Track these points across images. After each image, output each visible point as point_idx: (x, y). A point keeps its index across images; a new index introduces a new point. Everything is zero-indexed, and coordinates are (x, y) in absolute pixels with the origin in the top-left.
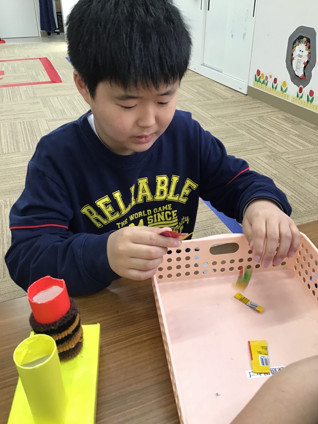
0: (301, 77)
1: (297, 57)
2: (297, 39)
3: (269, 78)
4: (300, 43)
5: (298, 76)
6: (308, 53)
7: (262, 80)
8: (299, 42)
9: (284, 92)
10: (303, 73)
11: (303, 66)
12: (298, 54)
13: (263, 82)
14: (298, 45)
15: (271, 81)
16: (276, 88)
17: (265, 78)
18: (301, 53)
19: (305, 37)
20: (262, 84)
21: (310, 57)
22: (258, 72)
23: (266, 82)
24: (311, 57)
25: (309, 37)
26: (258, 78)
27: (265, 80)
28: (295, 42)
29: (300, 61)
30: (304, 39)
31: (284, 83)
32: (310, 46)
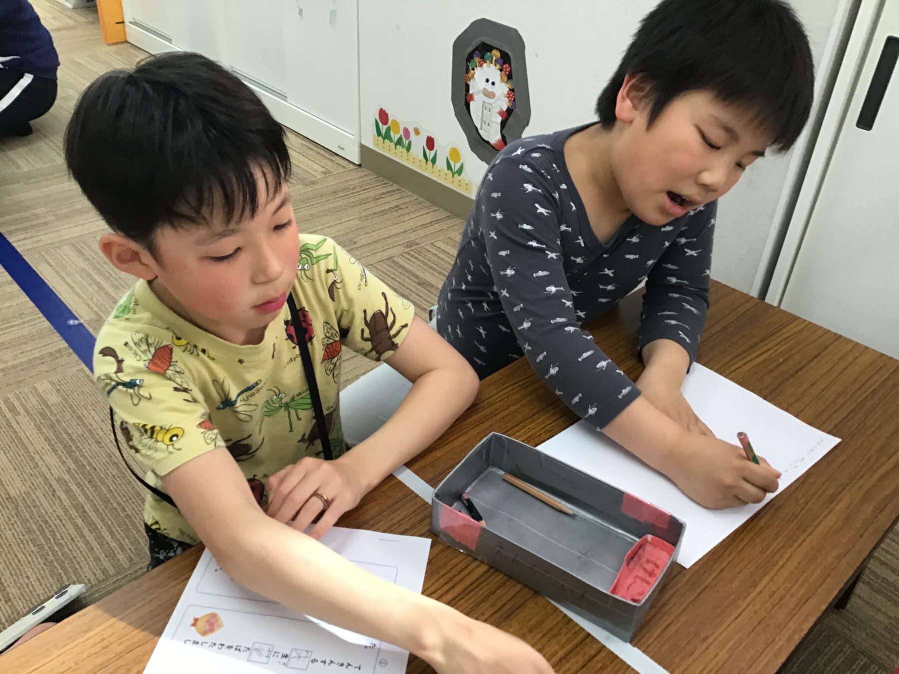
0: (496, 144)
1: (482, 95)
2: (476, 49)
3: (412, 133)
4: (485, 63)
5: (488, 142)
6: (508, 89)
7: (394, 136)
8: (482, 57)
9: (455, 173)
10: (499, 137)
11: (500, 119)
12: (482, 89)
13: (399, 142)
14: (481, 66)
15: (419, 143)
16: (434, 161)
17: (401, 133)
18: (489, 88)
19: (497, 49)
20: (396, 145)
21: (514, 100)
22: (383, 116)
23: (407, 142)
24: (516, 100)
25: (505, 49)
26: (383, 129)
27: (403, 137)
28: (470, 58)
29: (488, 106)
30: (494, 52)
31: (455, 152)
32: (511, 72)
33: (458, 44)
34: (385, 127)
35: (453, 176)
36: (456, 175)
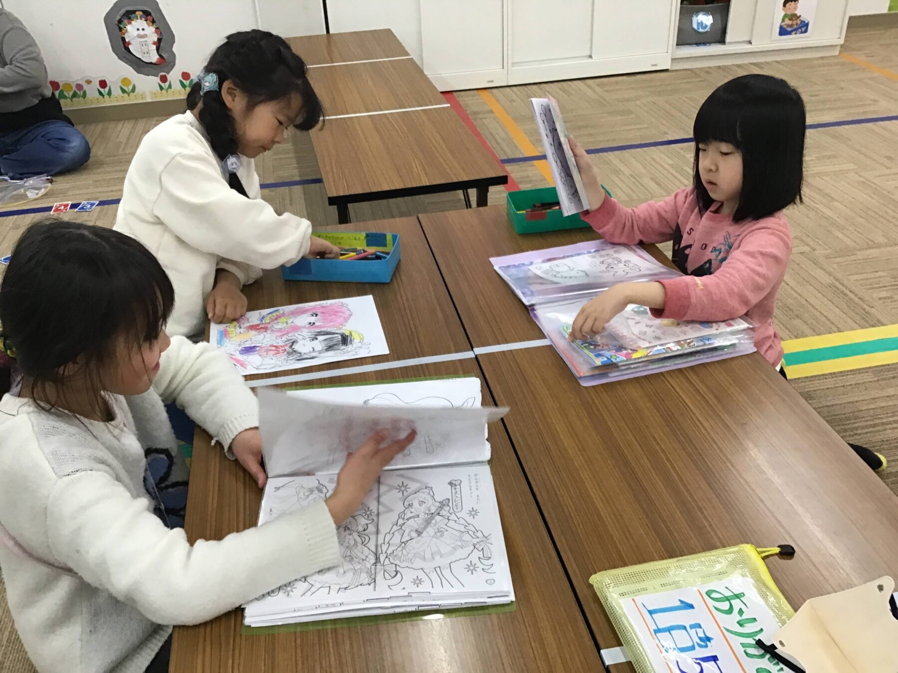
0: (156, 62)
1: (136, 39)
3: (84, 85)
4: (132, 21)
5: (151, 63)
6: (154, 29)
7: (68, 94)
8: (129, 19)
10: (157, 57)
11: (154, 47)
12: (135, 35)
13: (75, 95)
14: (130, 23)
15: (93, 88)
16: (109, 93)
17: (74, 88)
18: (141, 32)
19: (139, 10)
20: (72, 99)
21: (161, 33)
23: (82, 92)
25: (146, 9)
27: (77, 91)
28: (120, 21)
29: (144, 44)
30: (137, 13)
31: (125, 81)
32: (153, 19)
33: (108, 19)
34: (58, 91)
35: (129, 95)
36: (131, 94)
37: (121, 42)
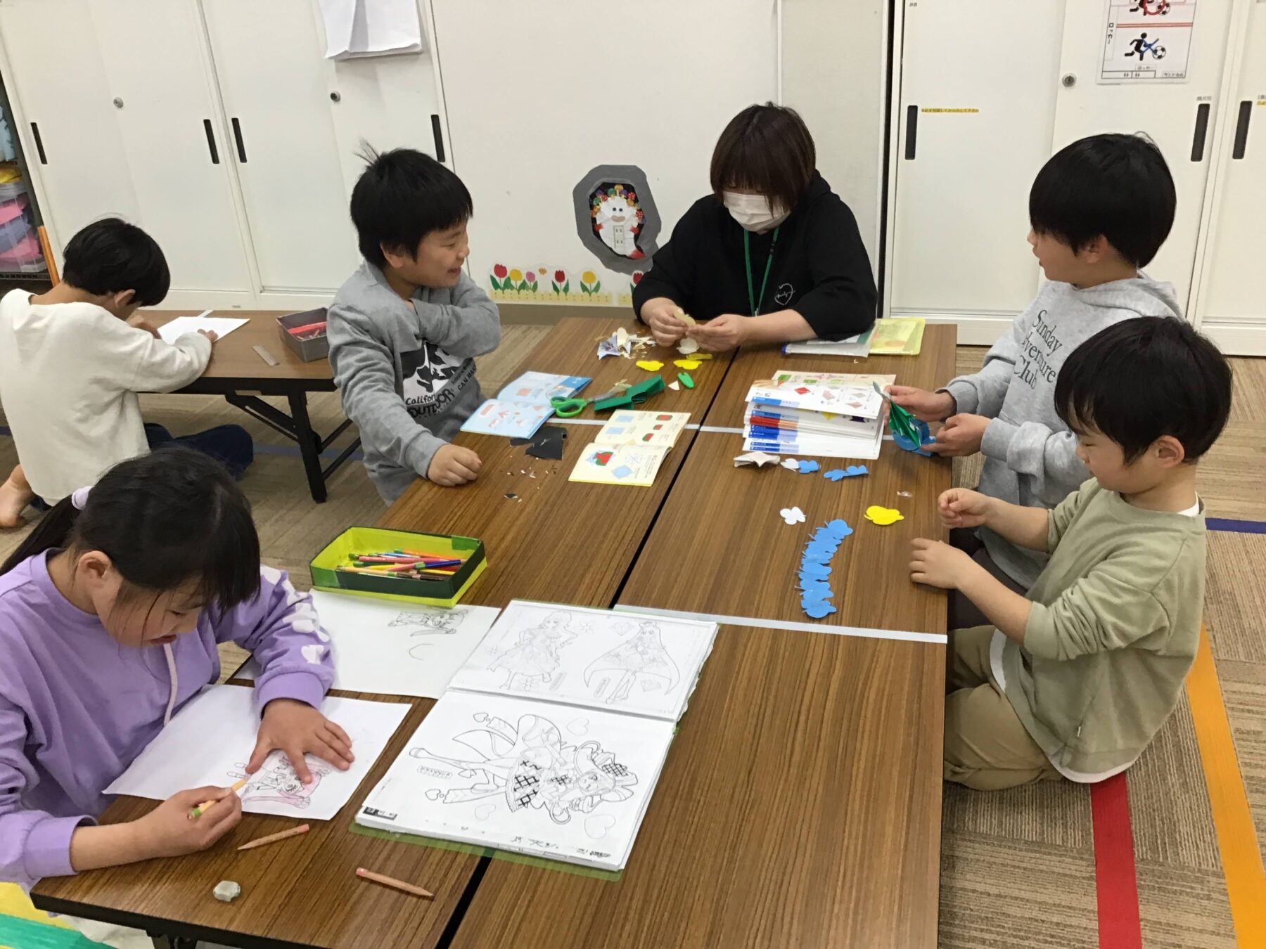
0: (632, 255)
1: (611, 222)
2: (597, 189)
3: (537, 274)
4: (609, 197)
5: (625, 256)
6: (636, 210)
7: (516, 283)
8: (605, 194)
9: (592, 292)
10: (634, 248)
11: (632, 235)
12: (609, 217)
13: (523, 286)
14: (605, 200)
15: (545, 280)
16: (566, 289)
17: (524, 277)
18: (618, 214)
19: (618, 184)
20: (519, 291)
21: (644, 217)
22: (500, 270)
23: (532, 284)
25: (629, 182)
26: (501, 281)
27: (527, 281)
28: (593, 196)
29: (618, 228)
30: (616, 187)
31: (589, 275)
32: (636, 198)
33: (578, 192)
34: (503, 280)
35: (590, 295)
36: (593, 294)
37: (590, 225)
